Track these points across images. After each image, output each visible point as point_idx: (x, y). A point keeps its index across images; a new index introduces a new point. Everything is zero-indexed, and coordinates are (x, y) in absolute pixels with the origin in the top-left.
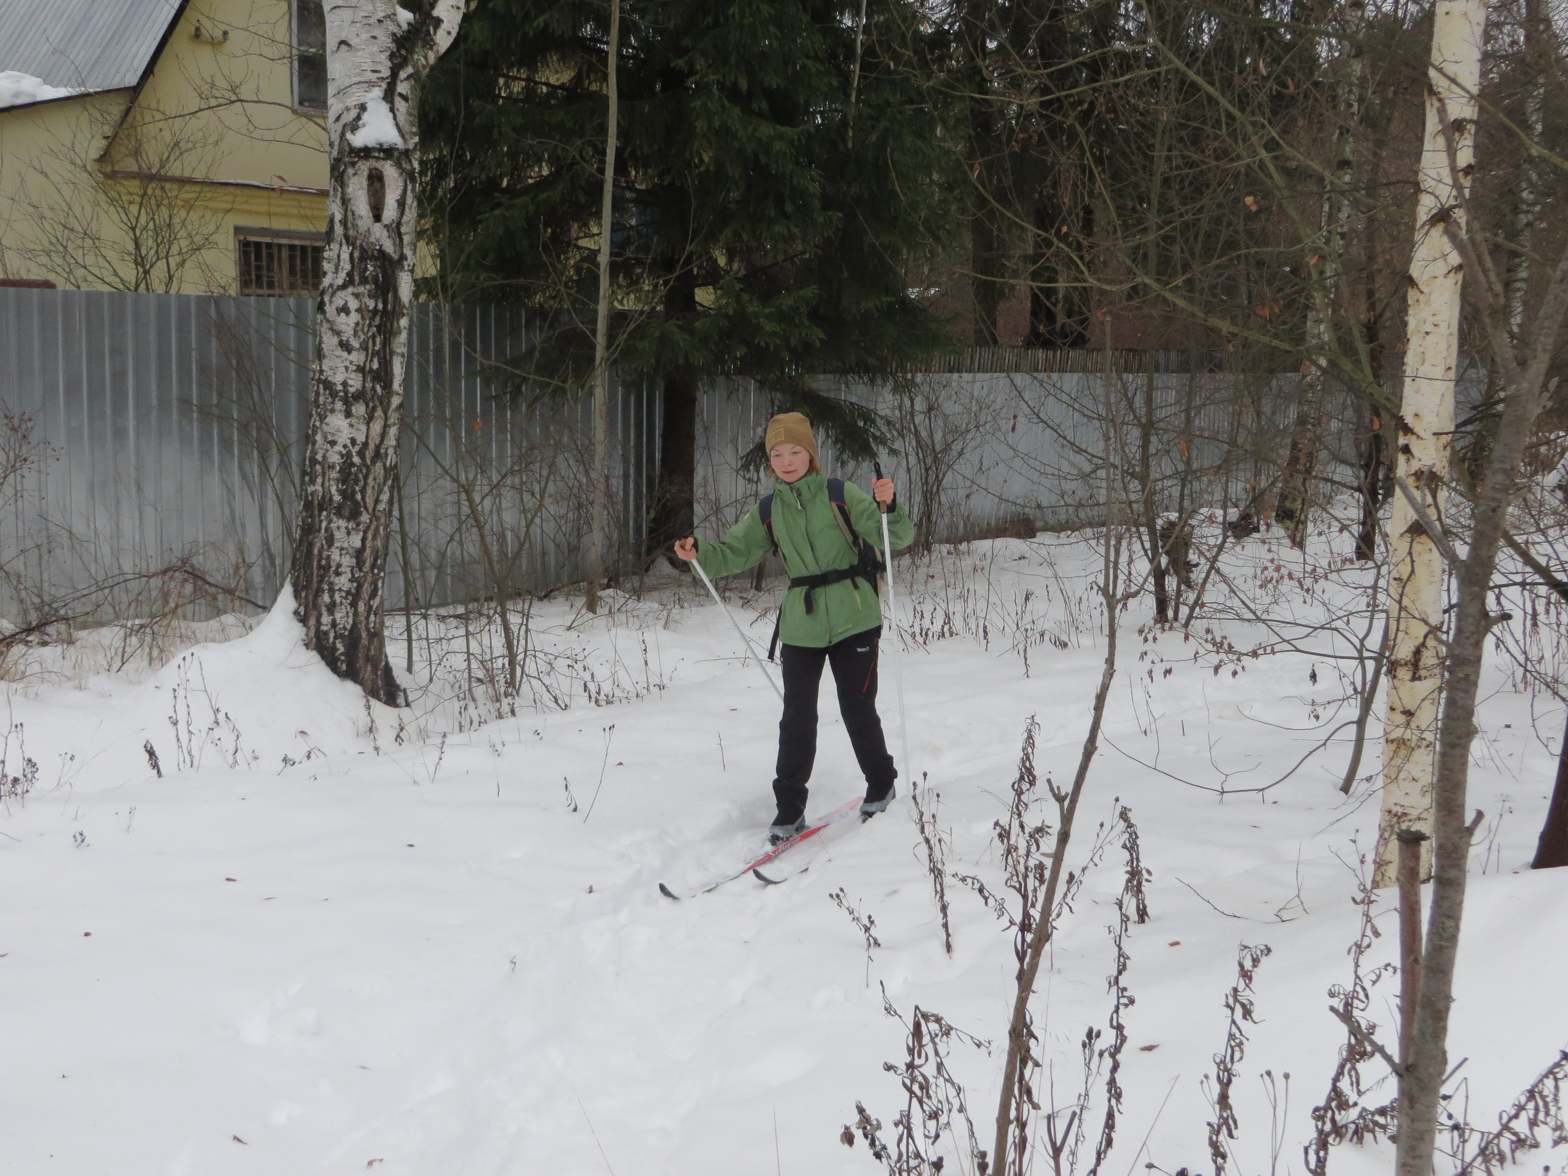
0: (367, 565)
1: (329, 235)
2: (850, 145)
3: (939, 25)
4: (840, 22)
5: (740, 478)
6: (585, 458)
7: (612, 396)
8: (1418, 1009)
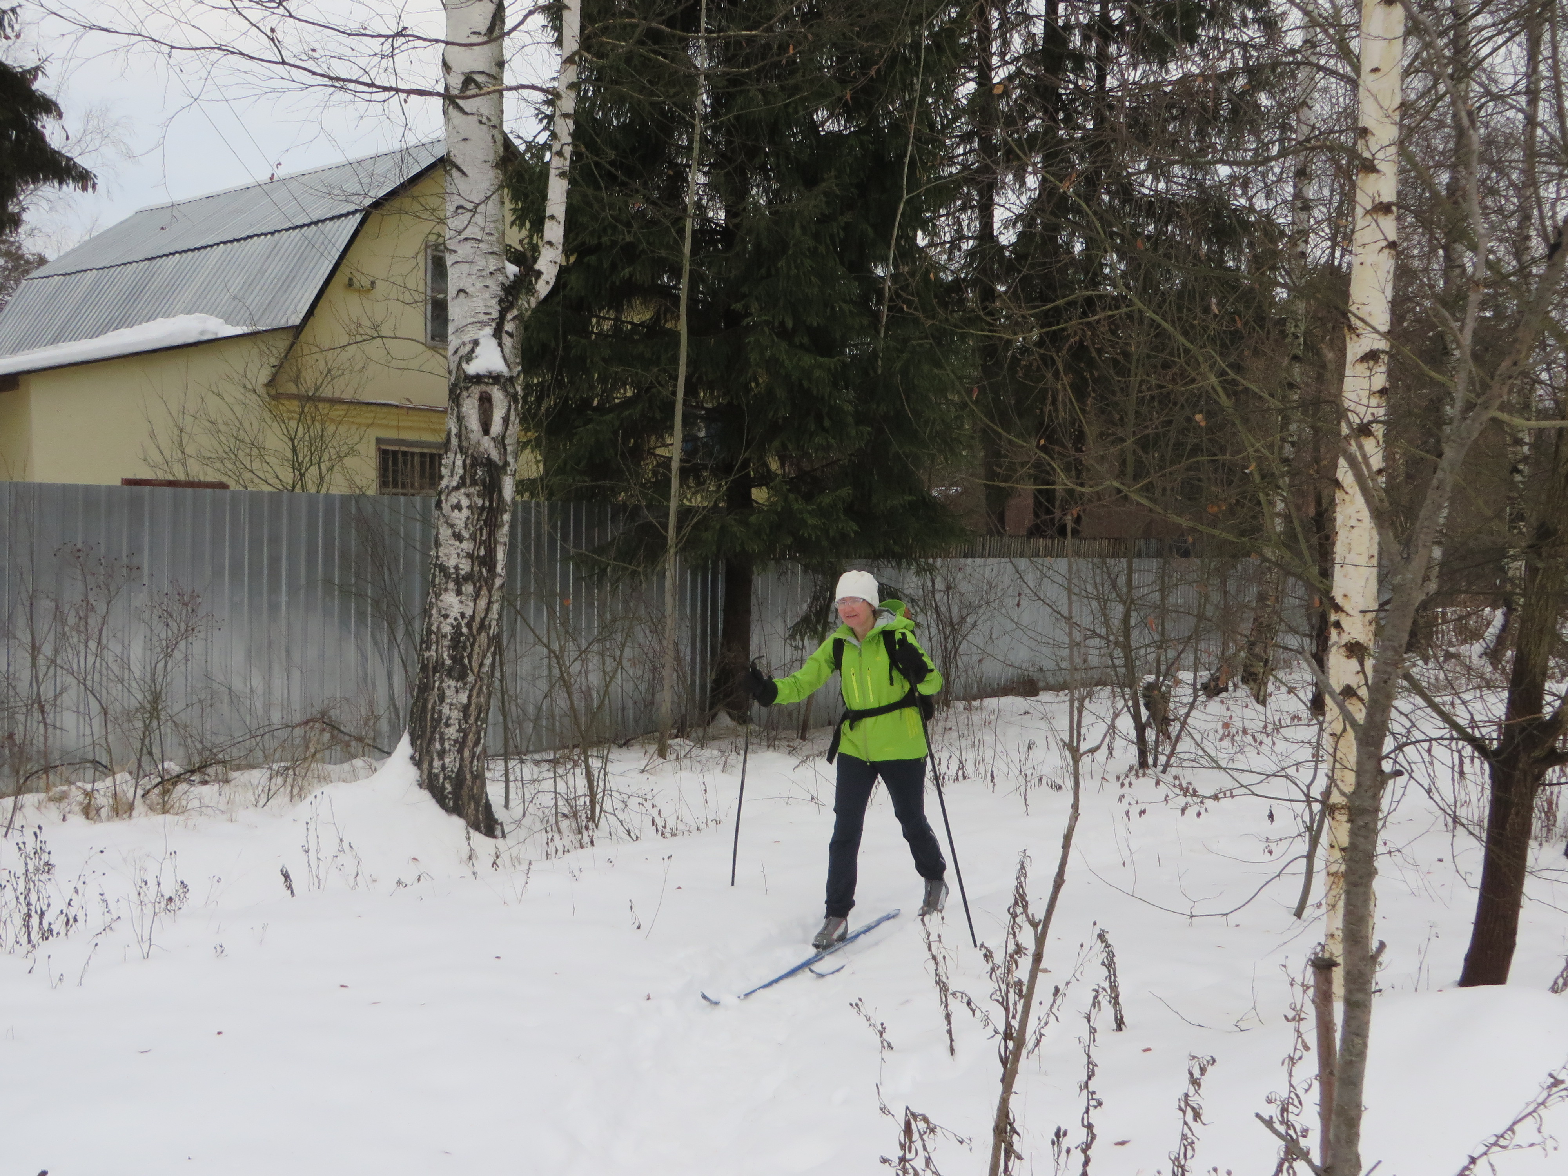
0: (472, 718)
1: (446, 445)
2: (879, 372)
4: (873, 272)
5: (788, 646)
6: (658, 628)
7: (682, 578)
8: (1333, 1117)
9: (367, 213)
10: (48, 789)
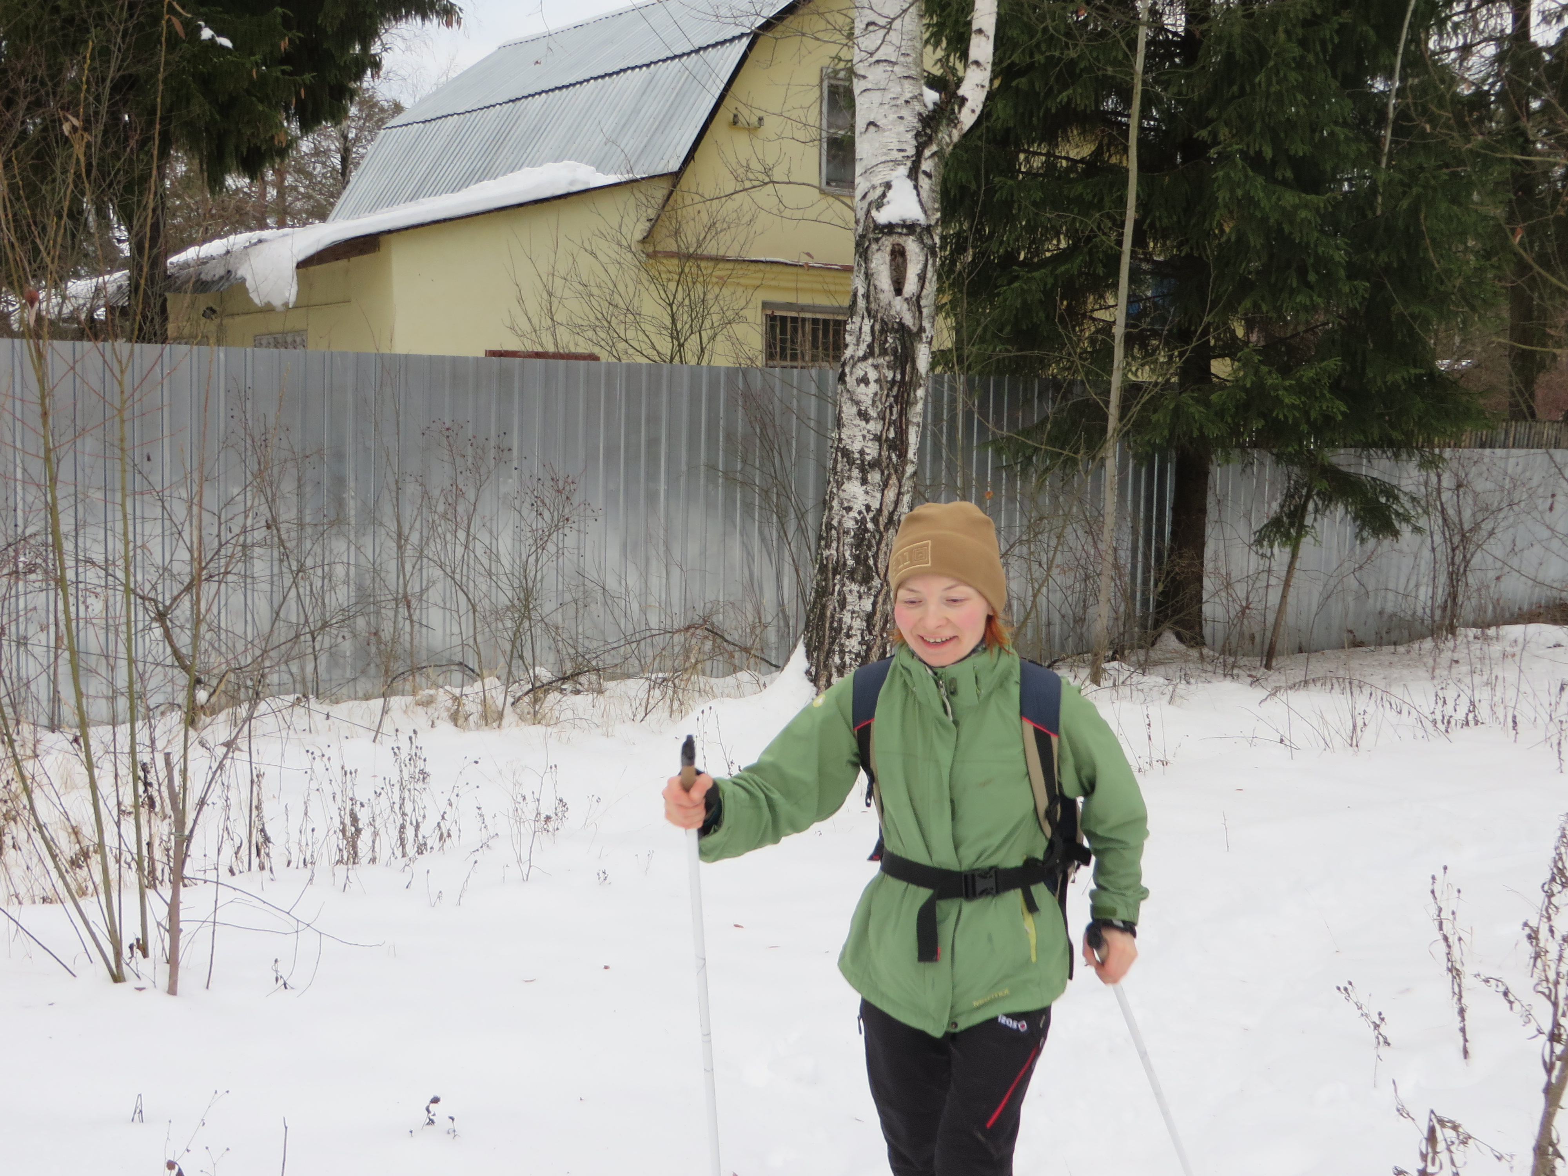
0: (877, 628)
1: (851, 309)
2: (1379, 212)
3: (1478, 85)
4: (1372, 86)
5: (1253, 554)
6: (1093, 530)
7: (1122, 468)
9: (755, 37)
10: (414, 693)
